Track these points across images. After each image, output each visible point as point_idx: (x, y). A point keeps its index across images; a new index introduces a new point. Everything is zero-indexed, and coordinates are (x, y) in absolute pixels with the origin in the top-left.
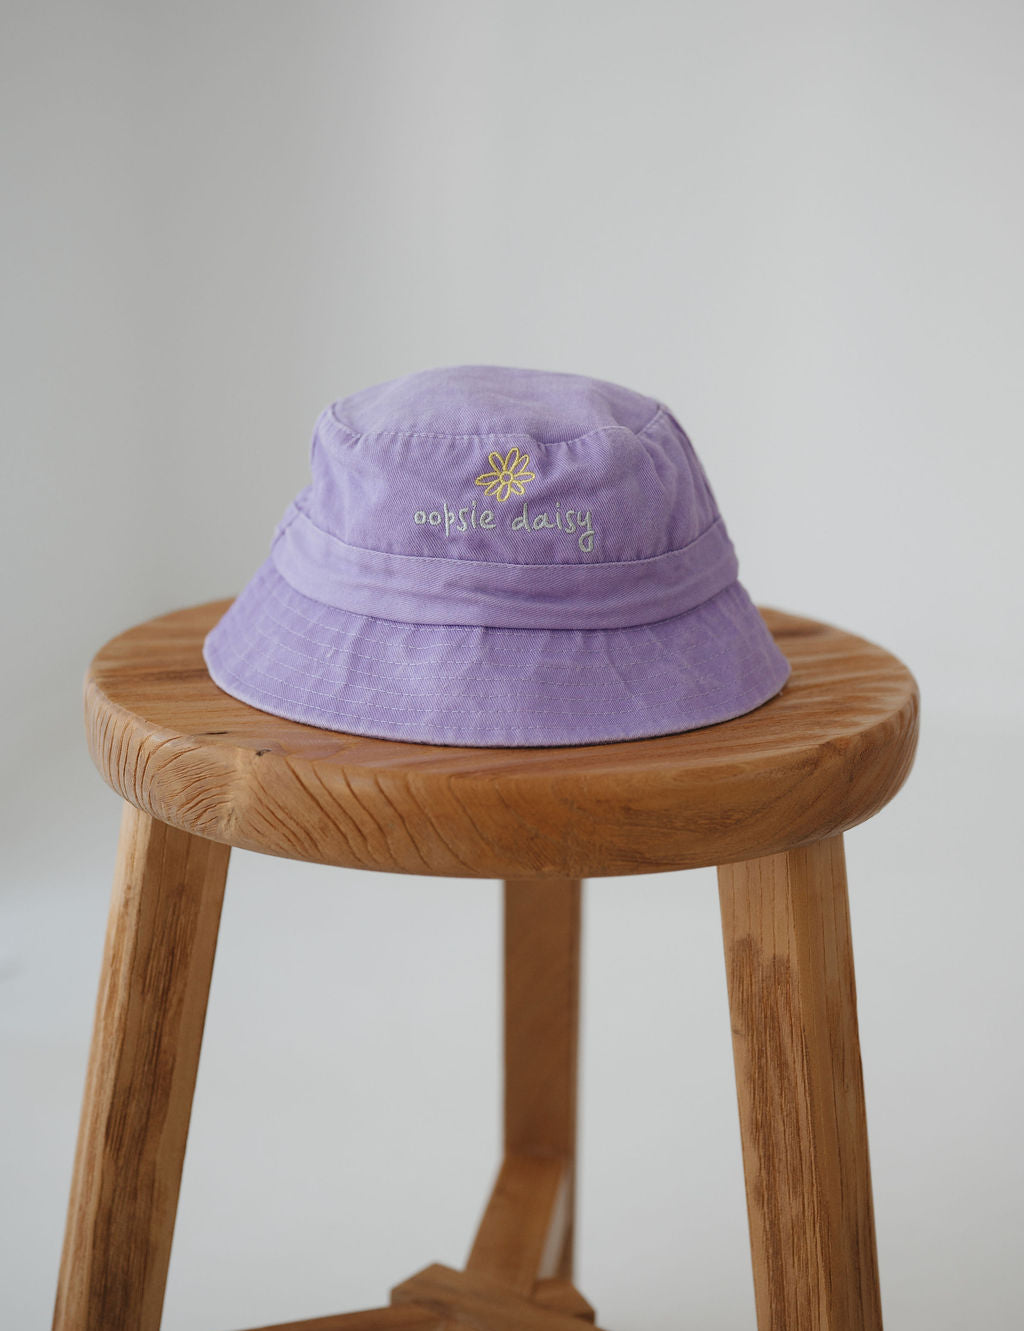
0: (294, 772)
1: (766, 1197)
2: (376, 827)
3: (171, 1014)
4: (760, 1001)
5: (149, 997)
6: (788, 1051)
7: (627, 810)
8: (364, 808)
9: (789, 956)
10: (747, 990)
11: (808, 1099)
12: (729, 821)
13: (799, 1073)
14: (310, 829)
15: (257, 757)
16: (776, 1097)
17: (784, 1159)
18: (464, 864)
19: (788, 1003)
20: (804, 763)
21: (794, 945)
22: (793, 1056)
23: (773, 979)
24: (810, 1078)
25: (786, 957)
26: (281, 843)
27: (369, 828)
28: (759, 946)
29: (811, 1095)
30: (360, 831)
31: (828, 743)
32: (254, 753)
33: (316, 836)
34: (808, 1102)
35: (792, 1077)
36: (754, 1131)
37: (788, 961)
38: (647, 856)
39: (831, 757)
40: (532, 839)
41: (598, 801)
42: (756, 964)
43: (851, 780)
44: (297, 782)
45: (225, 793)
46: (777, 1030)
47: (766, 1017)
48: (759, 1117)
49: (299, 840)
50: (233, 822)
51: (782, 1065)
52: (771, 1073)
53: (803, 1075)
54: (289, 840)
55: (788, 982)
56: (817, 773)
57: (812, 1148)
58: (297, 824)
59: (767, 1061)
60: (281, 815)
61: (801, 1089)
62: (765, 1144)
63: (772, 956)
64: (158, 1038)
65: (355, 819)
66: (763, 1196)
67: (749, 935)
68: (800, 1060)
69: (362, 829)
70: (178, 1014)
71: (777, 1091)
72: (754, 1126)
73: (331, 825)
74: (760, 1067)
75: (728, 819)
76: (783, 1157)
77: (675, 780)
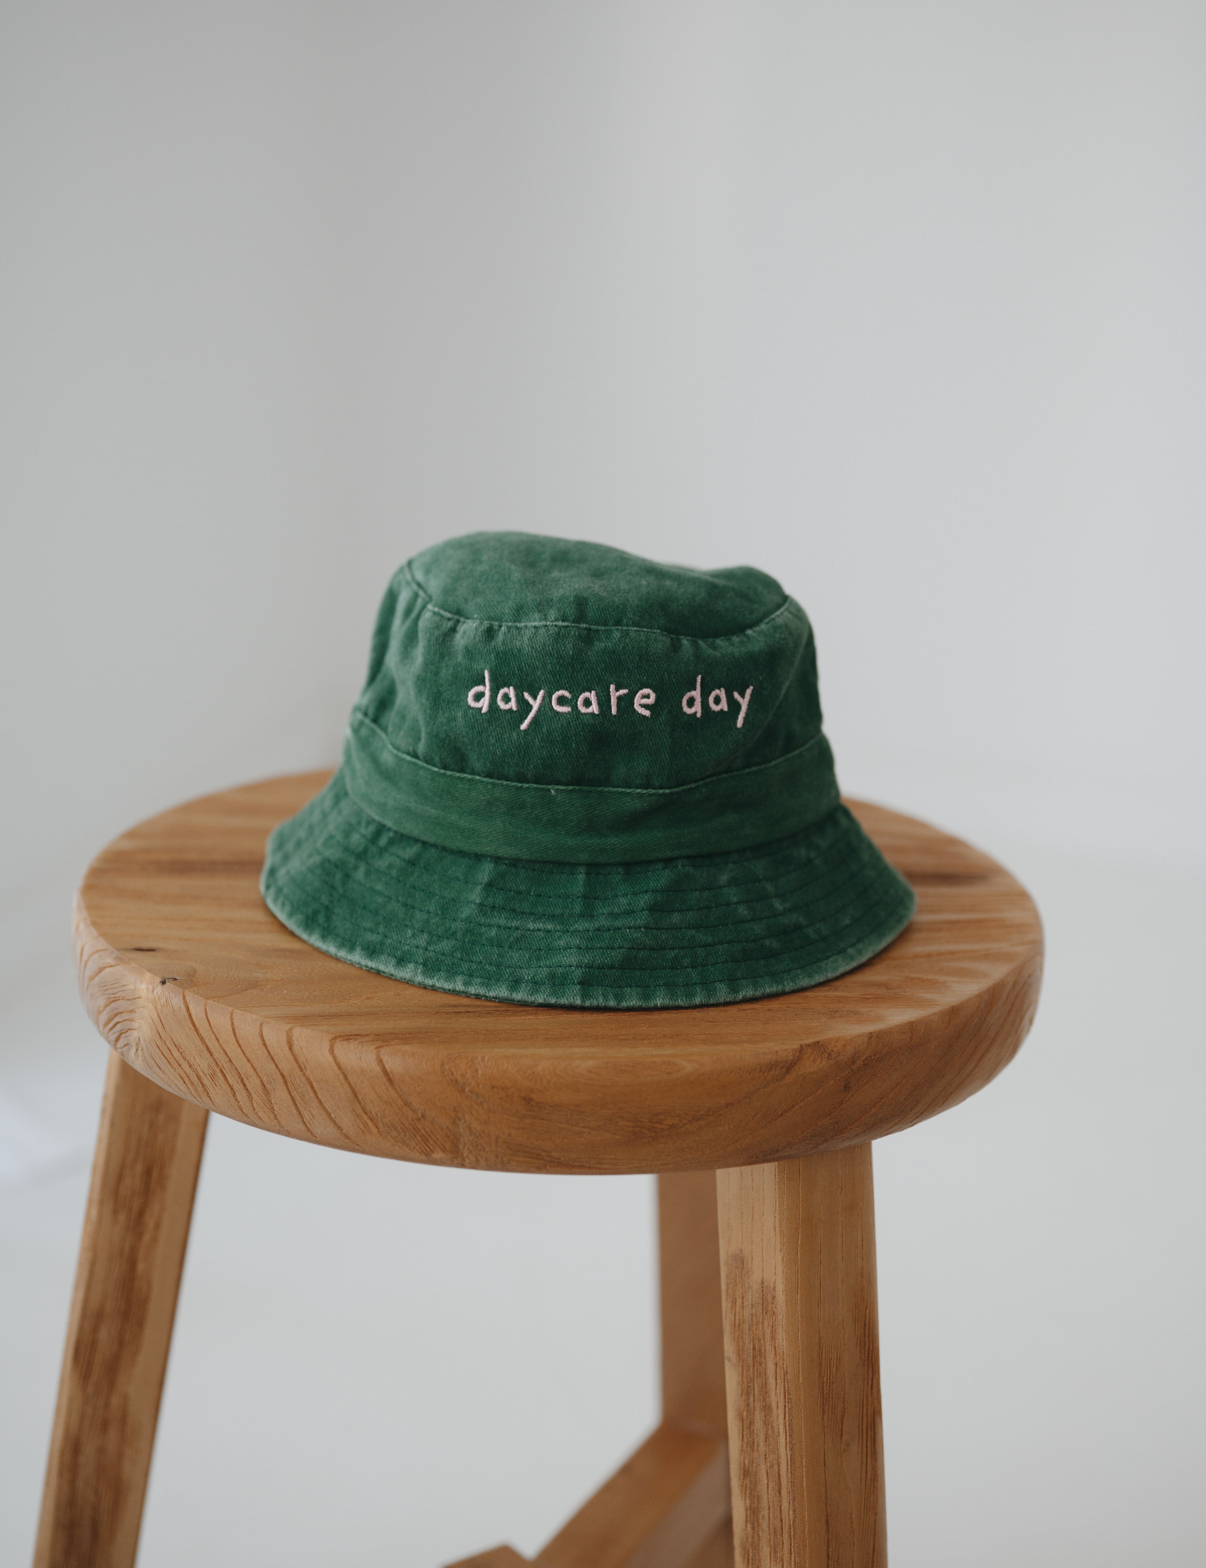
0: (188, 1009)
1: (751, 1555)
2: (260, 1083)
3: (147, 1237)
4: (749, 1329)
5: (122, 1217)
6: (772, 1394)
7: (528, 1100)
8: (249, 1060)
9: (775, 1283)
10: (739, 1313)
11: (789, 1453)
12: (659, 1126)
13: (781, 1421)
14: (201, 1074)
15: (160, 985)
16: (762, 1443)
17: (767, 1517)
18: (347, 1137)
19: (773, 1338)
20: (771, 1066)
21: (780, 1270)
22: (776, 1398)
23: (761, 1307)
24: (791, 1429)
25: (772, 1285)
26: (179, 1084)
27: (253, 1083)
28: (750, 1266)
29: (791, 1449)
30: (245, 1085)
31: (818, 1042)
32: (159, 980)
33: (206, 1082)
34: (789, 1457)
35: (775, 1424)
36: (742, 1477)
37: (774, 1288)
38: (554, 1154)
39: (814, 1061)
40: (419, 1120)
41: (493, 1087)
42: (747, 1286)
43: (847, 1088)
44: (189, 1021)
45: (132, 1020)
46: (763, 1365)
47: (754, 1349)
48: (747, 1462)
49: (192, 1083)
50: (140, 1052)
51: (767, 1409)
52: (757, 1413)
53: (785, 1423)
54: (185, 1082)
55: (774, 1313)
56: (789, 1079)
57: (791, 1512)
58: (190, 1066)
59: (754, 1401)
60: (176, 1054)
61: (782, 1440)
62: (750, 1494)
63: (760, 1281)
64: (132, 1263)
65: (240, 1071)
66: (748, 1553)
67: (741, 1250)
68: (783, 1407)
69: (247, 1083)
70: (155, 1239)
71: (762, 1437)
72: (742, 1471)
73: (219, 1074)
74: (748, 1405)
75: (660, 1123)
76: (766, 1512)
77: (590, 1071)
